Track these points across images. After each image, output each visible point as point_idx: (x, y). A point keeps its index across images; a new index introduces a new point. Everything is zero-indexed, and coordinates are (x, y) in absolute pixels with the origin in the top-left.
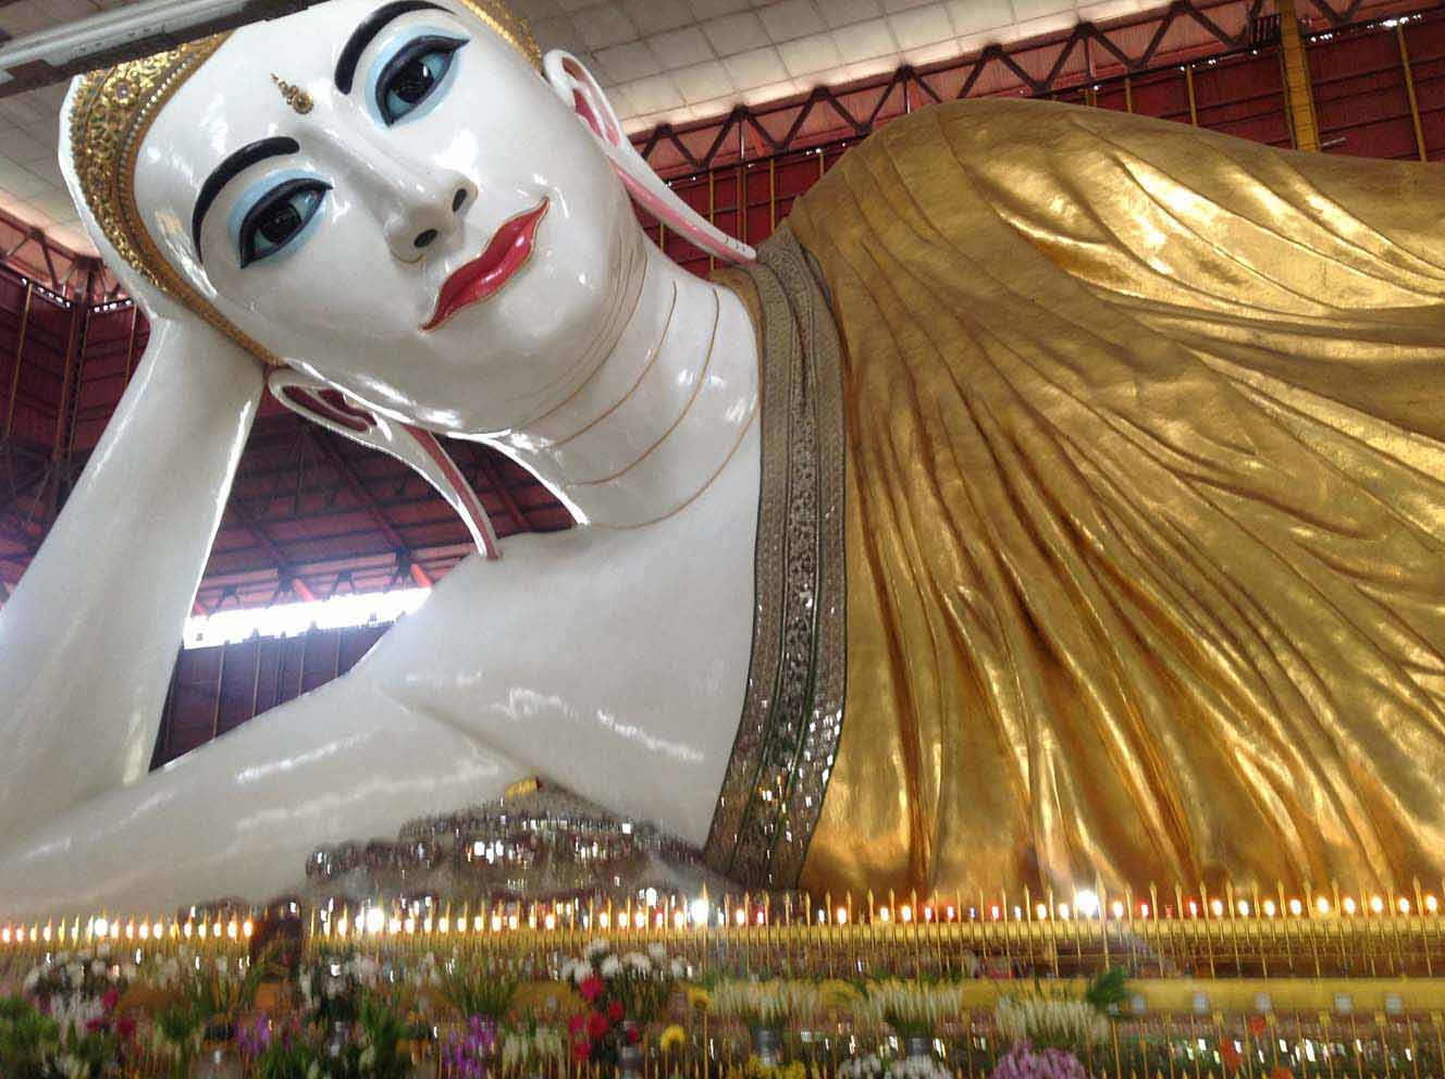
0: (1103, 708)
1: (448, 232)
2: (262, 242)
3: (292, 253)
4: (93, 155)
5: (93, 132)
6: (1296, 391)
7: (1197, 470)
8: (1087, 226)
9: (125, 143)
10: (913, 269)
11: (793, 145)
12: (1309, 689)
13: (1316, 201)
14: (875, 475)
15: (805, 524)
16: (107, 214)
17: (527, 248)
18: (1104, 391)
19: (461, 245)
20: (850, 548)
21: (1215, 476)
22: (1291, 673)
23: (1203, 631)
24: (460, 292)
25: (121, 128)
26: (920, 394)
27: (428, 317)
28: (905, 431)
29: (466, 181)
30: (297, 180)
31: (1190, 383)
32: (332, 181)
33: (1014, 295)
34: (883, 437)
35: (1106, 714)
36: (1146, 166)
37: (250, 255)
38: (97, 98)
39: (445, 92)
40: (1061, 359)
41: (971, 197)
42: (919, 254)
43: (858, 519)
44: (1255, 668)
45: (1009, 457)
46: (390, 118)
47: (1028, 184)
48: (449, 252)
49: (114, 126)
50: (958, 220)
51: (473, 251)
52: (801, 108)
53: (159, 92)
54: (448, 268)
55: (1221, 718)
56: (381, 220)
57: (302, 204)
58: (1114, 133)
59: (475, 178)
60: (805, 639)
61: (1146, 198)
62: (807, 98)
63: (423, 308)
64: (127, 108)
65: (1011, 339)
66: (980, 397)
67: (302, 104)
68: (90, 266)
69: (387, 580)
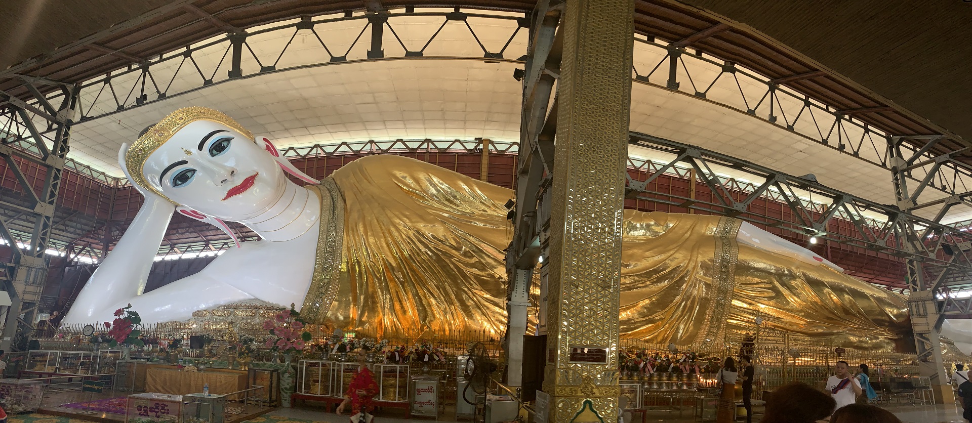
2: (179, 182)
8: (418, 187)
14: (351, 236)
17: (253, 183)
19: (234, 182)
24: (233, 192)
27: (224, 198)
28: (361, 227)
29: (234, 169)
30: (188, 169)
32: (197, 169)
37: (175, 184)
41: (386, 177)
42: (369, 188)
45: (387, 235)
46: (213, 155)
48: (230, 184)
49: (138, 159)
50: (382, 181)
53: (150, 152)
54: (229, 188)
57: (189, 174)
59: (237, 168)
63: (222, 195)
66: (382, 222)
67: (188, 152)
68: (117, 180)
69: (202, 248)
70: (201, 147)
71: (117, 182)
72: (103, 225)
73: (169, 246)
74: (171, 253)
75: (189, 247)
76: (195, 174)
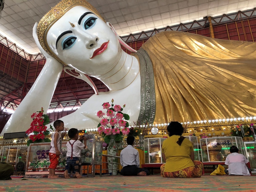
0: (195, 110)
1: (95, 44)
2: (66, 45)
3: (71, 47)
4: (40, 33)
5: (41, 29)
6: (219, 68)
7: (206, 78)
8: (186, 47)
9: (46, 31)
10: (162, 53)
11: (139, 40)
12: (224, 106)
13: (219, 45)
14: (159, 79)
15: (148, 86)
16: (42, 42)
17: (106, 47)
18: (192, 68)
19: (97, 46)
20: (155, 89)
21: (209, 79)
22: (222, 104)
23: (209, 99)
24: (96, 53)
25: (45, 29)
26: (165, 68)
27: (91, 57)
28: (163, 73)
29: (97, 37)
30: (71, 37)
31: (204, 67)
32: (77, 37)
33: (177, 56)
34: (160, 74)
35: (195, 111)
36: (194, 40)
37: (64, 47)
38: (42, 24)
39: (94, 25)
40: (185, 64)
41: (170, 43)
42: (163, 51)
43: (156, 85)
44: (217, 103)
45: (179, 76)
46: (86, 28)
47: (178, 42)
48: (95, 47)
49: (44, 28)
50: (168, 46)
51: (99, 47)
52: (140, 35)
53: (51, 24)
54: (94, 50)
55: (212, 111)
56: (85, 42)
57: (73, 40)
58: (189, 35)
59: (99, 37)
60: (149, 102)
61: (195, 44)
62: (141, 33)
63: (90, 55)
64: (46, 26)
65: (178, 61)
66: (174, 68)
67: (73, 26)
68: (31, 56)
69: (75, 104)
70: (79, 22)
71: (31, 57)
72: (21, 85)
73: (57, 103)
74: (58, 107)
75: (68, 103)
76: (76, 41)
